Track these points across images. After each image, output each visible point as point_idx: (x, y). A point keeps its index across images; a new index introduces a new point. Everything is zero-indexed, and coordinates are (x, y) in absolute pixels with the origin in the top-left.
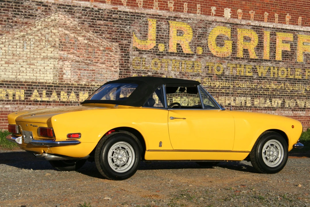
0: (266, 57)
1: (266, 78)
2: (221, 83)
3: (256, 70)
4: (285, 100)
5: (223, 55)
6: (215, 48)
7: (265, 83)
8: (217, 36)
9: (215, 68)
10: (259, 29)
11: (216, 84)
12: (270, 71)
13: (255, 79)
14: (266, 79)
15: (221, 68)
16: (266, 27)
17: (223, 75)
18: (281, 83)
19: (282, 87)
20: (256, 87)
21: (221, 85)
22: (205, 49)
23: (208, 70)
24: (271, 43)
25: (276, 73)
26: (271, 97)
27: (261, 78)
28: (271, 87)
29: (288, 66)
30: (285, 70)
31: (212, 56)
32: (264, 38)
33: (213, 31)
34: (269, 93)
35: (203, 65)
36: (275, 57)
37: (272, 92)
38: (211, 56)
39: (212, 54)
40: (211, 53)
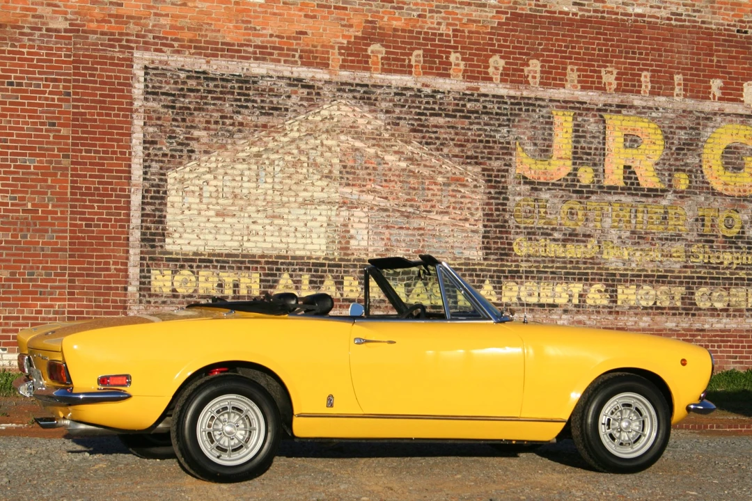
2: (735, 255)
5: (740, 191)
6: (719, 176)
8: (725, 146)
9: (720, 222)
11: (723, 258)
15: (736, 220)
17: (741, 238)
21: (735, 262)
22: (696, 177)
23: (703, 225)
31: (713, 194)
33: (715, 135)
35: (690, 213)
38: (709, 193)
39: (713, 189)
40: (710, 186)
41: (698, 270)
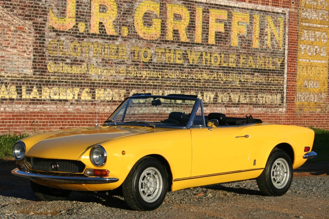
0: (198, 40)
1: (197, 66)
2: (148, 72)
3: (187, 56)
4: (218, 93)
5: (150, 37)
6: (142, 29)
7: (197, 72)
8: (144, 13)
9: (142, 54)
10: (191, 4)
11: (143, 74)
12: (202, 58)
13: (185, 68)
14: (197, 68)
15: (149, 53)
16: (198, 3)
17: (150, 63)
18: (213, 72)
19: (215, 77)
20: (186, 77)
21: (148, 76)
22: (131, 29)
23: (134, 56)
24: (203, 23)
25: (209, 60)
26: (202, 90)
27: (192, 67)
28: (203, 77)
29: (222, 51)
30: (219, 56)
31: (139, 39)
32: (197, 16)
33: (140, 7)
34: (200, 85)
35: (128, 49)
36: (207, 39)
37: (204, 83)
38: (137, 38)
39: (139, 36)
40: (137, 34)
41: (132, 80)
